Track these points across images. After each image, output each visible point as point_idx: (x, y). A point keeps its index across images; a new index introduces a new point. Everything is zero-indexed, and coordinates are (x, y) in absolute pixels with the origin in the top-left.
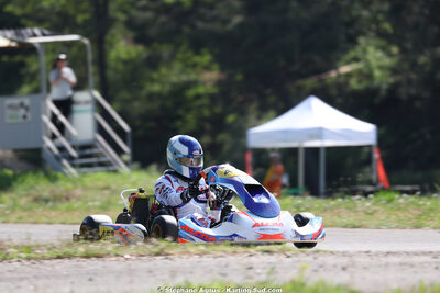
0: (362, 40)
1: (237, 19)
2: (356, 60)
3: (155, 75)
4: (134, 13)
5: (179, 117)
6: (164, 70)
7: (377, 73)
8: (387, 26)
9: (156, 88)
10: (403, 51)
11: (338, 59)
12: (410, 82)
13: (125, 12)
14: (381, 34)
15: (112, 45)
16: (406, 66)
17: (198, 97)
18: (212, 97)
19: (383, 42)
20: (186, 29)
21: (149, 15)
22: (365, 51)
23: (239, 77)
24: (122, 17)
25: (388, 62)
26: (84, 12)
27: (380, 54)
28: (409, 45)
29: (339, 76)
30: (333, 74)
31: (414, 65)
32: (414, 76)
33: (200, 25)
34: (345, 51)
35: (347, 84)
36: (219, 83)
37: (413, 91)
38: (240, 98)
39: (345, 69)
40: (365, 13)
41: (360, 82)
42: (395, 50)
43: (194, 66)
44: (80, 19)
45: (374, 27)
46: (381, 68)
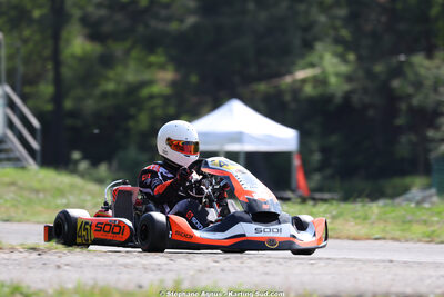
0: (319, 46)
1: (191, 20)
2: (312, 65)
3: (111, 74)
4: (90, 9)
5: (133, 117)
6: (119, 69)
7: (333, 80)
8: (345, 33)
9: (110, 86)
10: (360, 58)
11: (294, 63)
13: (81, 8)
14: (338, 41)
15: (68, 42)
16: (361, 73)
17: (152, 97)
18: (167, 99)
19: (340, 49)
20: (141, 29)
21: (103, 12)
22: (321, 58)
23: (194, 79)
24: (77, 13)
25: (344, 68)
26: (40, 7)
27: (335, 60)
28: (364, 53)
29: (295, 81)
30: (288, 79)
31: (370, 75)
33: (153, 23)
34: (302, 56)
35: (301, 89)
36: (173, 84)
37: (367, 99)
38: (194, 100)
39: (301, 75)
40: (322, 19)
41: (315, 87)
42: (351, 57)
43: (150, 65)
44: (36, 14)
45: (332, 33)
46: (338, 75)
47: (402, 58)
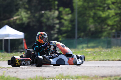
0: (20, 10)
2: (18, 15)
7: (24, 19)
8: (27, 6)
10: (31, 13)
11: (13, 15)
12: (33, 21)
14: (25, 8)
16: (32, 17)
19: (26, 10)
22: (21, 13)
25: (27, 16)
27: (25, 13)
28: (33, 11)
29: (14, 20)
30: (12, 19)
31: (34, 17)
32: (34, 19)
34: (15, 13)
35: (16, 22)
37: (34, 24)
39: (15, 18)
40: (21, 2)
41: (19, 21)
42: (29, 12)
45: (23, 6)
46: (25, 17)
47: (43, 12)
